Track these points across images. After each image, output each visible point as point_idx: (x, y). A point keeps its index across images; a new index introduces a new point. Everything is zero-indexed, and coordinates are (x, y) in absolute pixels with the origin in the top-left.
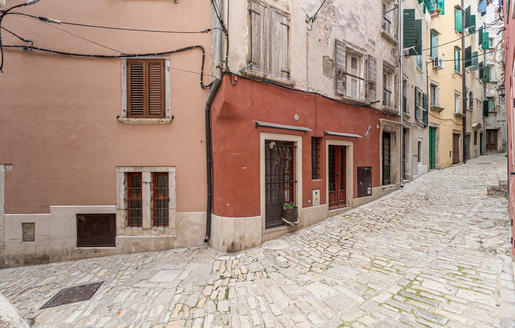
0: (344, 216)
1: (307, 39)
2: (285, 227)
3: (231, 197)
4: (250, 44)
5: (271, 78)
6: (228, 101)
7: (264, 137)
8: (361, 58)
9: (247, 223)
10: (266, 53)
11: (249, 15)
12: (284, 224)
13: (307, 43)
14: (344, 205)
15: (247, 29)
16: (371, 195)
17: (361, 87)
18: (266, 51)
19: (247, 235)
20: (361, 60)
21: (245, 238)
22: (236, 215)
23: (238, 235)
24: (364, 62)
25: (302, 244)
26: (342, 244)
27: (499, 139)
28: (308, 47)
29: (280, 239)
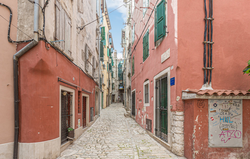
0: (88, 131)
1: (77, 38)
2: (69, 142)
3: (42, 127)
4: (55, 26)
5: (65, 53)
6: (44, 60)
7: (61, 88)
8: (91, 56)
9: (53, 143)
10: (63, 37)
11: (54, 7)
12: (68, 140)
13: (77, 40)
14: (85, 126)
15: (54, 16)
16: (93, 120)
17: (91, 70)
18: (63, 35)
19: (53, 151)
20: (91, 57)
21: (52, 153)
22: (45, 139)
23: (47, 152)
24: (92, 58)
25: (83, 148)
26: (100, 143)
27: (115, 98)
28: (77, 42)
29: (68, 149)
